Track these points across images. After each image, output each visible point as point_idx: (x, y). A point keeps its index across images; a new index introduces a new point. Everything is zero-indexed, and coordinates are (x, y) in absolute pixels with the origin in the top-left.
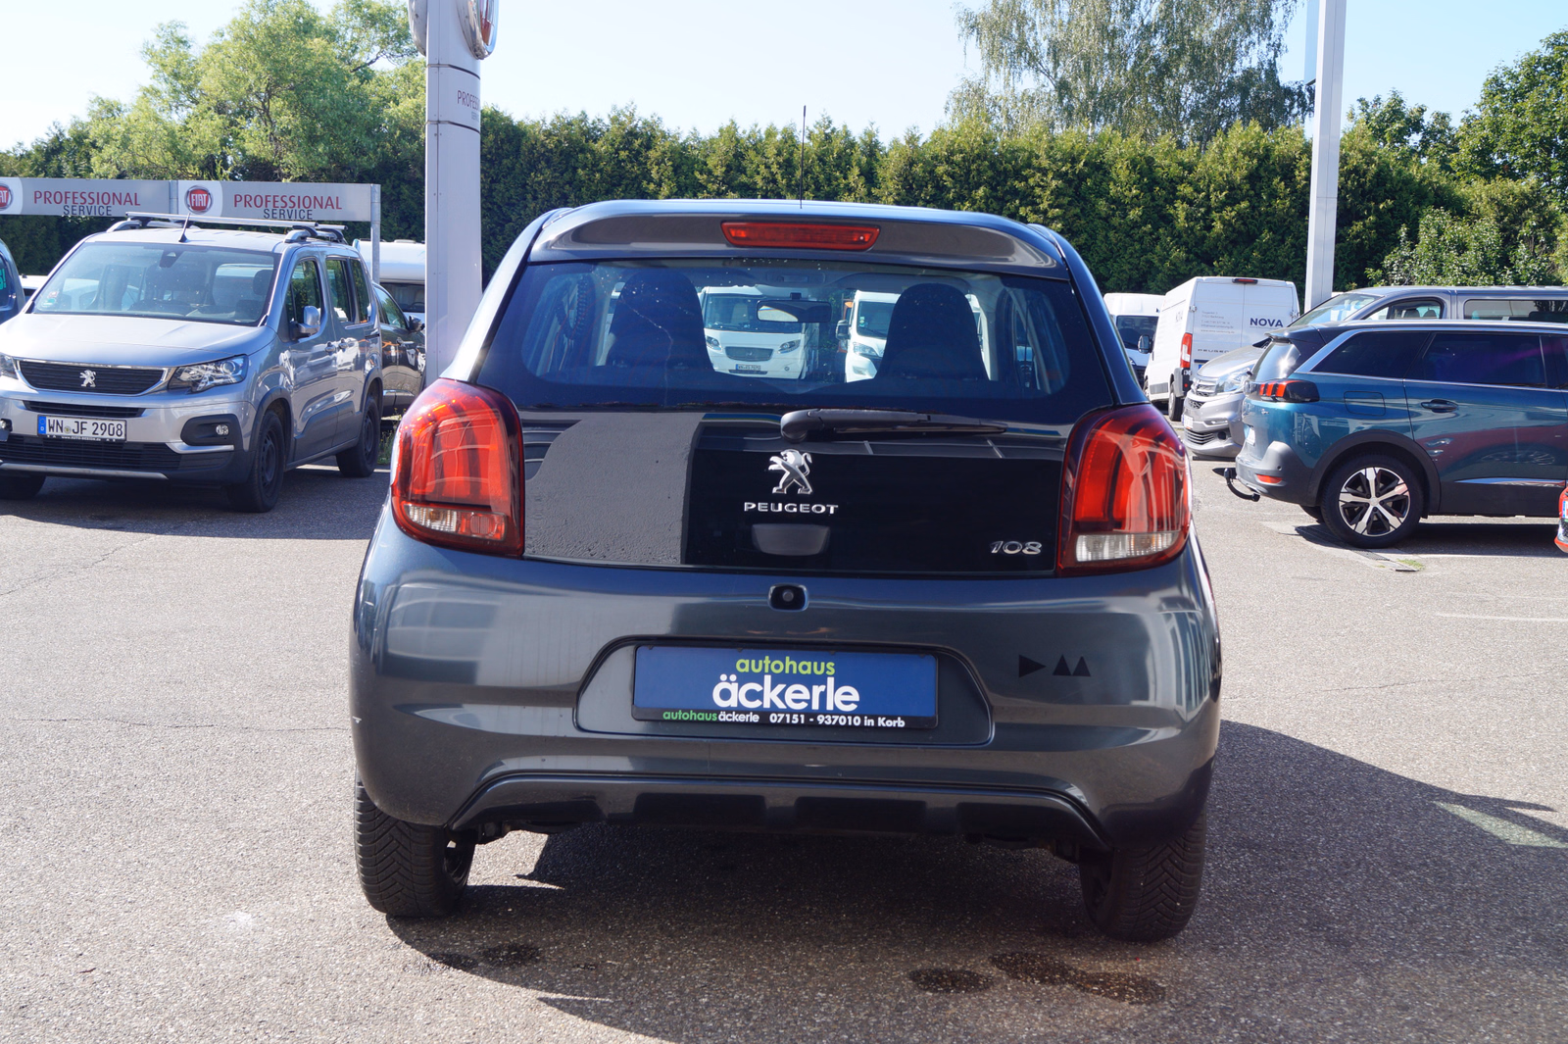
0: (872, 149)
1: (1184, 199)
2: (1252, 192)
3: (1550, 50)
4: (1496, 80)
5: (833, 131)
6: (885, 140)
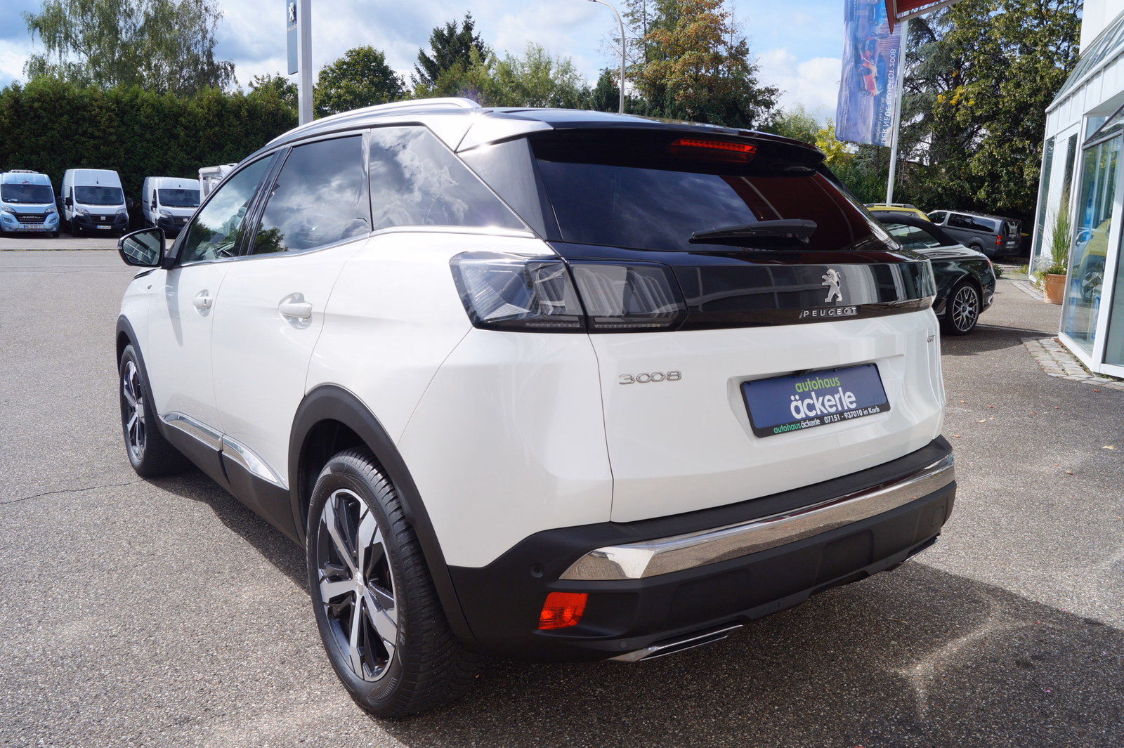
4: (324, 72)
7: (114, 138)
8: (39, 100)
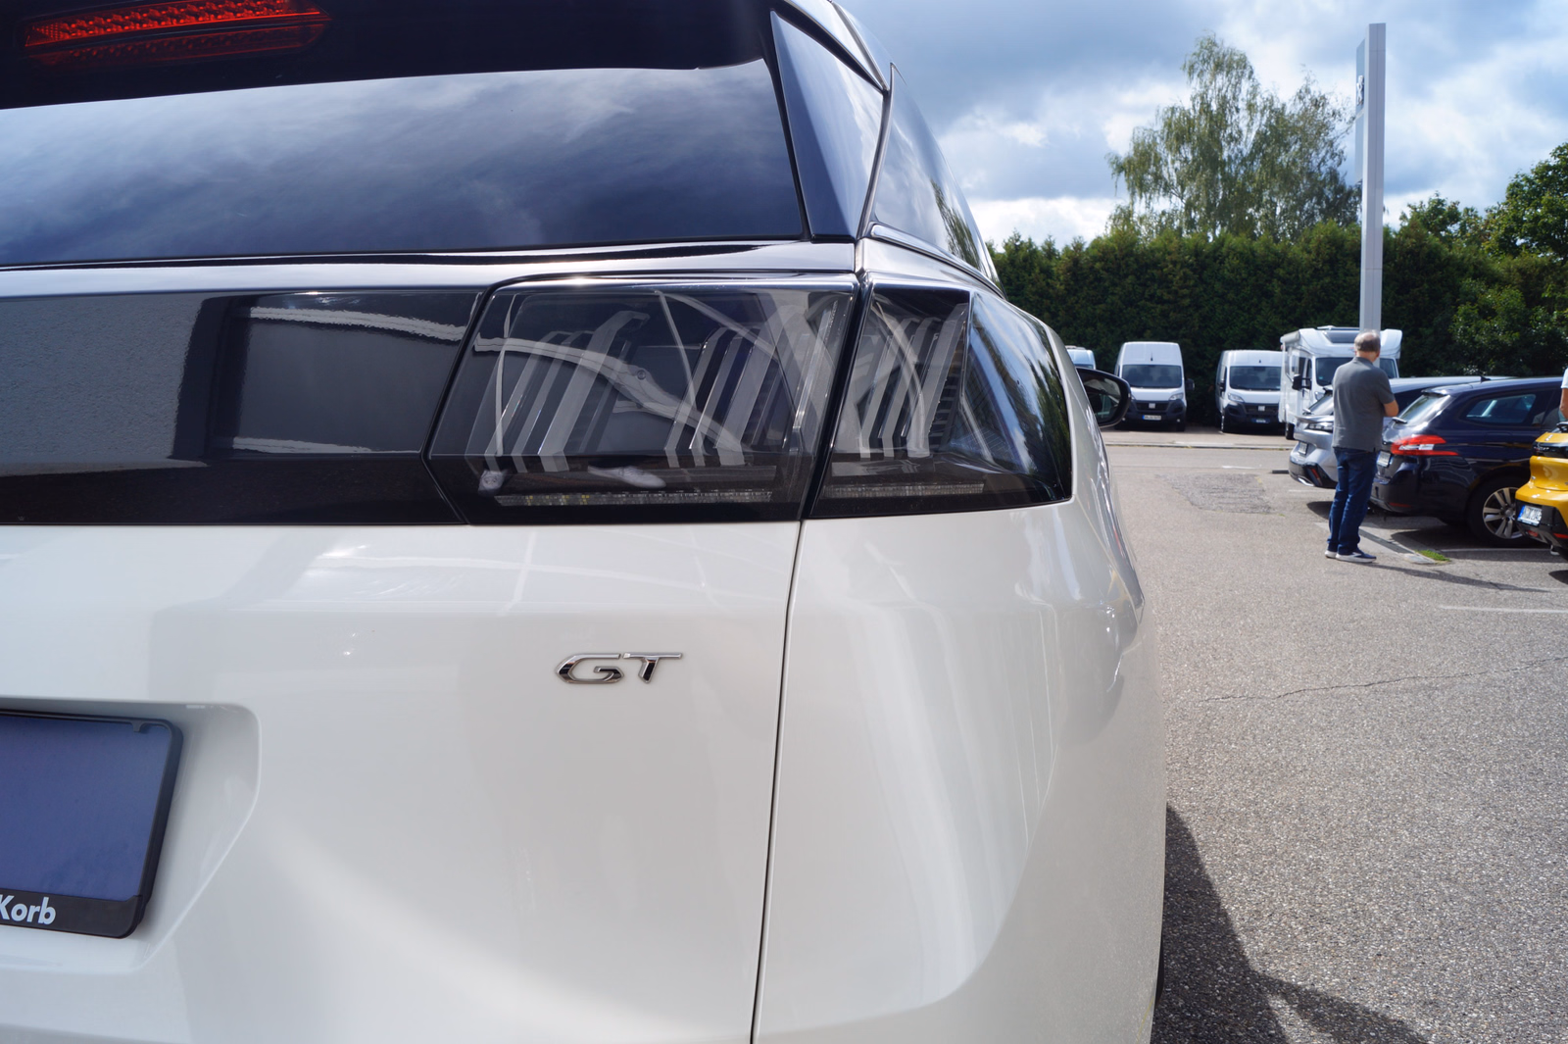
0: (1050, 251)
1: (1279, 278)
2: (1331, 272)
3: (1558, 159)
4: (1516, 185)
5: (1022, 243)
6: (1059, 247)
7: (1187, 301)
8: (1101, 259)
